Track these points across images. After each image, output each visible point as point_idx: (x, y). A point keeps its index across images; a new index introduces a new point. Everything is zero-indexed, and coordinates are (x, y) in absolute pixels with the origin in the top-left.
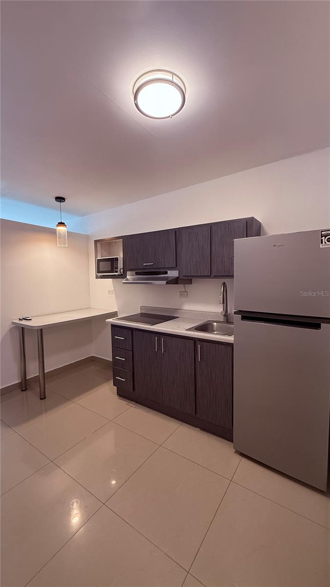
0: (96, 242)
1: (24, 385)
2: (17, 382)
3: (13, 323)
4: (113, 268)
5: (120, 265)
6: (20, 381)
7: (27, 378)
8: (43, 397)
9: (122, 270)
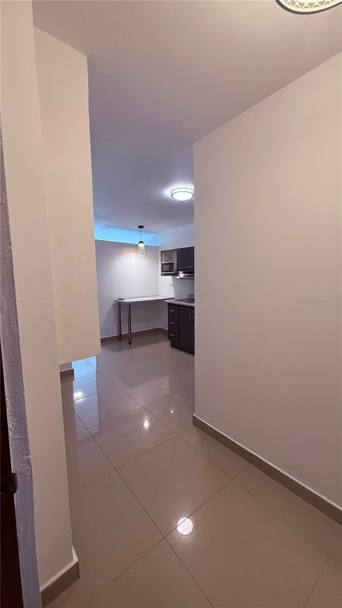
0: (161, 252)
1: (120, 338)
2: (116, 335)
3: (115, 301)
4: (171, 270)
5: (175, 267)
6: (118, 335)
7: (122, 334)
8: (130, 343)
9: (176, 271)
